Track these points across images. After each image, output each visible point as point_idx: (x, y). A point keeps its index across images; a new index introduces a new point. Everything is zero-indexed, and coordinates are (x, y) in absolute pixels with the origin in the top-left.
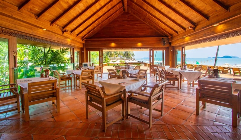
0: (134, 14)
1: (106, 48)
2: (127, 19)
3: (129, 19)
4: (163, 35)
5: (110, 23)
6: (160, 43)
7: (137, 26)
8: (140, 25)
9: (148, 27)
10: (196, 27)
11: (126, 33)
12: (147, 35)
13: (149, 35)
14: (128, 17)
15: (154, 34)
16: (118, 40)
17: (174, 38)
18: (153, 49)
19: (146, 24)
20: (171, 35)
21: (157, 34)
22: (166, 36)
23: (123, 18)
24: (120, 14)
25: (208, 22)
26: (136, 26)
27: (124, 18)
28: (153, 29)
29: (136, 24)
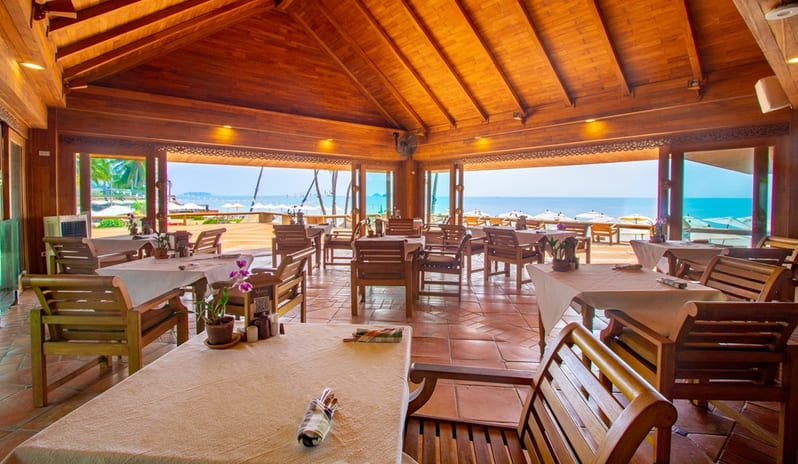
0: (314, 27)
1: (187, 146)
2: (283, 38)
3: (294, 44)
4: (395, 122)
5: (214, 36)
6: (386, 147)
7: (320, 75)
8: (329, 76)
9: (354, 88)
10: (529, 115)
11: (281, 92)
12: (351, 115)
13: (356, 116)
14: (289, 31)
15: (371, 115)
16: (253, 117)
17: (436, 138)
18: (363, 166)
19: (348, 76)
20: (427, 127)
21: (377, 116)
22: (400, 125)
23: (269, 31)
24: (260, 11)
25: (571, 111)
26: (316, 77)
27: (276, 33)
28: (366, 98)
29: (317, 70)
